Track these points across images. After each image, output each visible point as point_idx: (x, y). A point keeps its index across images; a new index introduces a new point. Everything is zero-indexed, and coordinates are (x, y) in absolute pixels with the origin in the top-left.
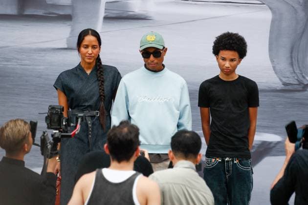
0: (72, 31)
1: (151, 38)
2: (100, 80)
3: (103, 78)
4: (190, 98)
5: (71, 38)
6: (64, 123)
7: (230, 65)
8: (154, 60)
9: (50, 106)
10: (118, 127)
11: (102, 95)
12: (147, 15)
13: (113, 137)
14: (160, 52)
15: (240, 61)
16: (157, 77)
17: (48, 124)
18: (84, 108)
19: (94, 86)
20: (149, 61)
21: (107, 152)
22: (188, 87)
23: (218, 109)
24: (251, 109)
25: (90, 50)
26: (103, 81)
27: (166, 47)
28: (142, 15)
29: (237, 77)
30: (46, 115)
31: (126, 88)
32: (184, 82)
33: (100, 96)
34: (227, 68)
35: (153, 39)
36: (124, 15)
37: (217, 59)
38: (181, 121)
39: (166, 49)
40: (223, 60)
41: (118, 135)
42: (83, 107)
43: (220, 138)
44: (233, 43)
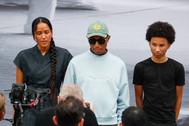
0: (29, 19)
1: (98, 27)
2: (52, 62)
3: (55, 60)
4: (128, 78)
5: (27, 25)
6: (25, 99)
7: (160, 50)
8: (98, 46)
9: (13, 84)
10: (65, 101)
11: (54, 76)
12: (93, 6)
13: (60, 110)
14: (104, 39)
15: (169, 47)
16: (101, 59)
17: (11, 100)
18: (38, 86)
19: (47, 66)
20: (95, 47)
21: (56, 123)
22: (127, 69)
23: (150, 87)
24: (178, 88)
25: (44, 35)
26: (55, 63)
27: (109, 35)
28: (88, 6)
29: (167, 59)
30: (10, 92)
31: (74, 68)
32: (124, 64)
33: (52, 76)
34: (157, 52)
35: (99, 29)
36: (74, 6)
37: (150, 44)
38: (120, 97)
39: (110, 37)
40: (154, 45)
41: (65, 109)
42: (36, 85)
43: (151, 112)
44: (162, 31)
